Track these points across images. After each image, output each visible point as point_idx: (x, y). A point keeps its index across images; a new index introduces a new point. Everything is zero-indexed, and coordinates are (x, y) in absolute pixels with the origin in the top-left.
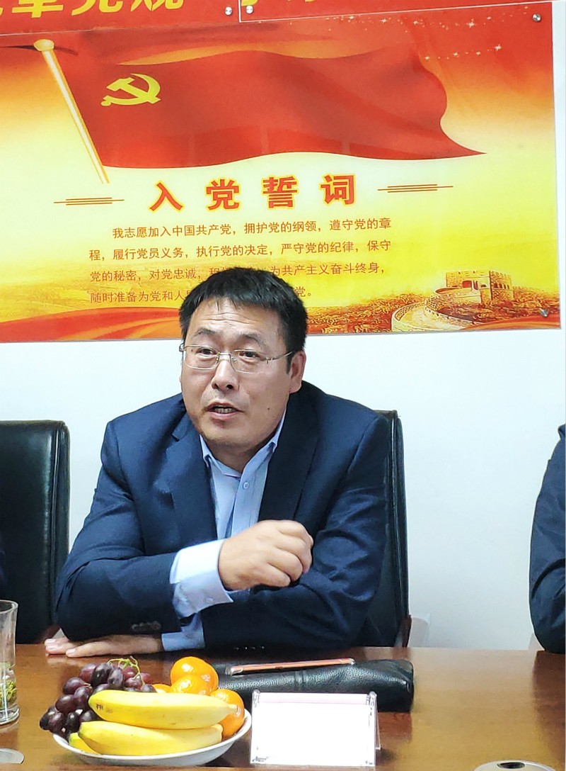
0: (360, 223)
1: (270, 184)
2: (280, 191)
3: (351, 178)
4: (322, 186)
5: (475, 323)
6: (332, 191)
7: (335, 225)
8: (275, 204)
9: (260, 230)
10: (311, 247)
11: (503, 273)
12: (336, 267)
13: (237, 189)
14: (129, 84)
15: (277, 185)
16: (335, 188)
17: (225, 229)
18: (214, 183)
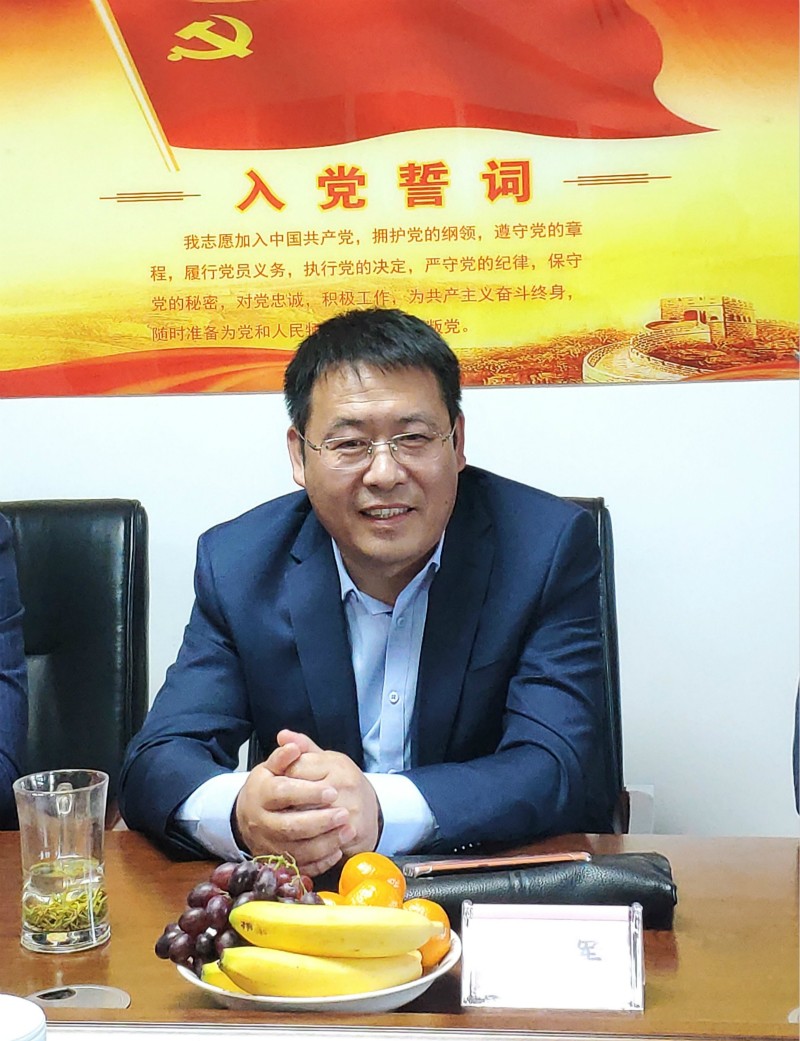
0: (538, 229)
1: (409, 173)
2: (423, 183)
3: (525, 165)
4: (485, 176)
5: (702, 370)
6: (499, 183)
7: (503, 231)
8: (416, 201)
9: (395, 238)
10: (467, 263)
11: (742, 300)
12: (504, 291)
13: (362, 180)
14: (208, 29)
15: (419, 174)
16: (503, 179)
17: (346, 236)
18: (329, 171)
